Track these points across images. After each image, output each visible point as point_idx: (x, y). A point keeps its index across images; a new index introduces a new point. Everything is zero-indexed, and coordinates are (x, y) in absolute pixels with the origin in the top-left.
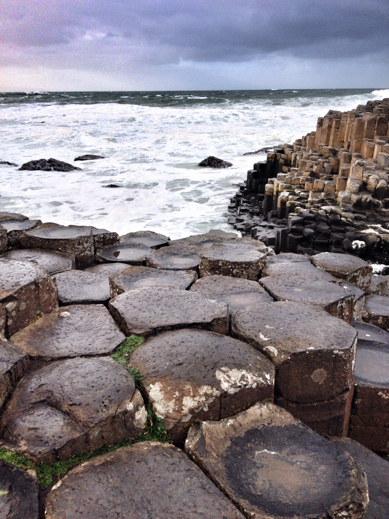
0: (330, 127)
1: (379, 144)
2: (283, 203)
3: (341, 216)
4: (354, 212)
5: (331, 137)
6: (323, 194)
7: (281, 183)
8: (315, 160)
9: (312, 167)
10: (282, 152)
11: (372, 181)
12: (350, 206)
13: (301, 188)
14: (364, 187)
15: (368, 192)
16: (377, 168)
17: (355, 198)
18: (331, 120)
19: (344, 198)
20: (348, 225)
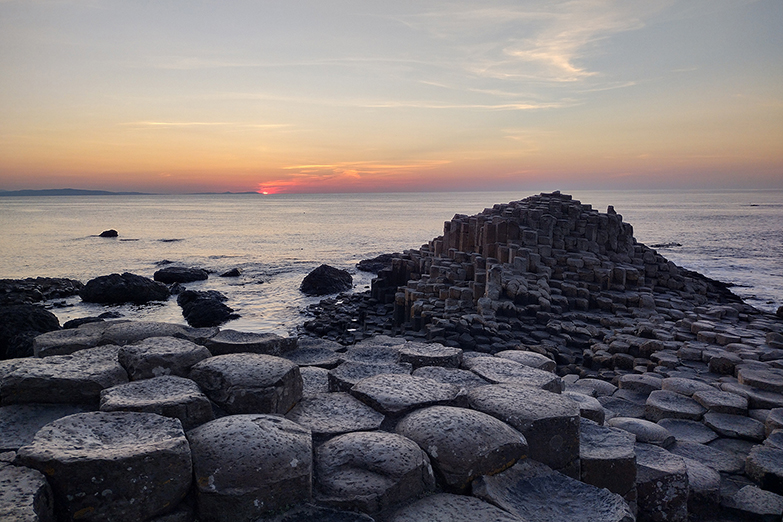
0: (458, 231)
1: (512, 247)
2: (418, 313)
3: (484, 326)
4: (498, 321)
5: (461, 242)
6: (460, 302)
7: (413, 291)
8: (448, 265)
9: (445, 273)
10: (409, 258)
11: (511, 287)
12: (492, 315)
13: (435, 296)
14: (504, 294)
15: (510, 299)
16: (514, 273)
17: (496, 304)
18: (459, 224)
19: (484, 307)
20: (493, 335)
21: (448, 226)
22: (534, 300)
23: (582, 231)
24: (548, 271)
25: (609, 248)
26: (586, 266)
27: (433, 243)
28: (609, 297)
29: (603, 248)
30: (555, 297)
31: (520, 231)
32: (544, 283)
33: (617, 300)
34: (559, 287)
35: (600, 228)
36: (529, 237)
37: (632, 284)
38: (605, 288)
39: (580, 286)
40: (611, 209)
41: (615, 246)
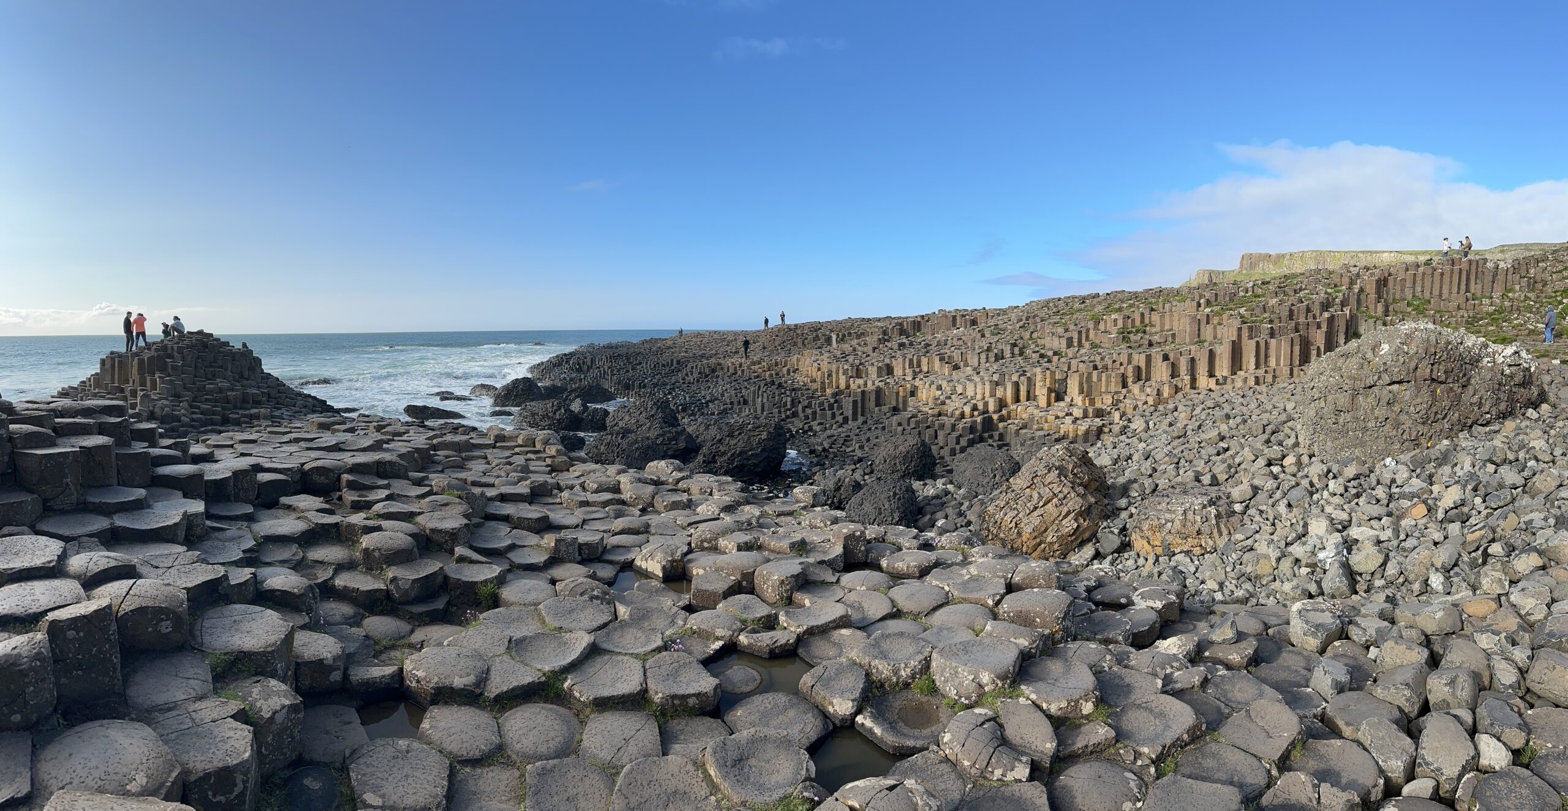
21: (103, 362)
22: (178, 419)
23: (220, 363)
24: (188, 396)
25: (242, 377)
26: (221, 390)
27: (90, 379)
28: (238, 414)
29: (237, 377)
30: (195, 416)
31: (166, 363)
32: (185, 404)
33: (245, 416)
34: (198, 407)
35: (234, 360)
36: (174, 368)
37: (257, 403)
38: (235, 407)
39: (216, 406)
40: (244, 345)
41: (246, 374)
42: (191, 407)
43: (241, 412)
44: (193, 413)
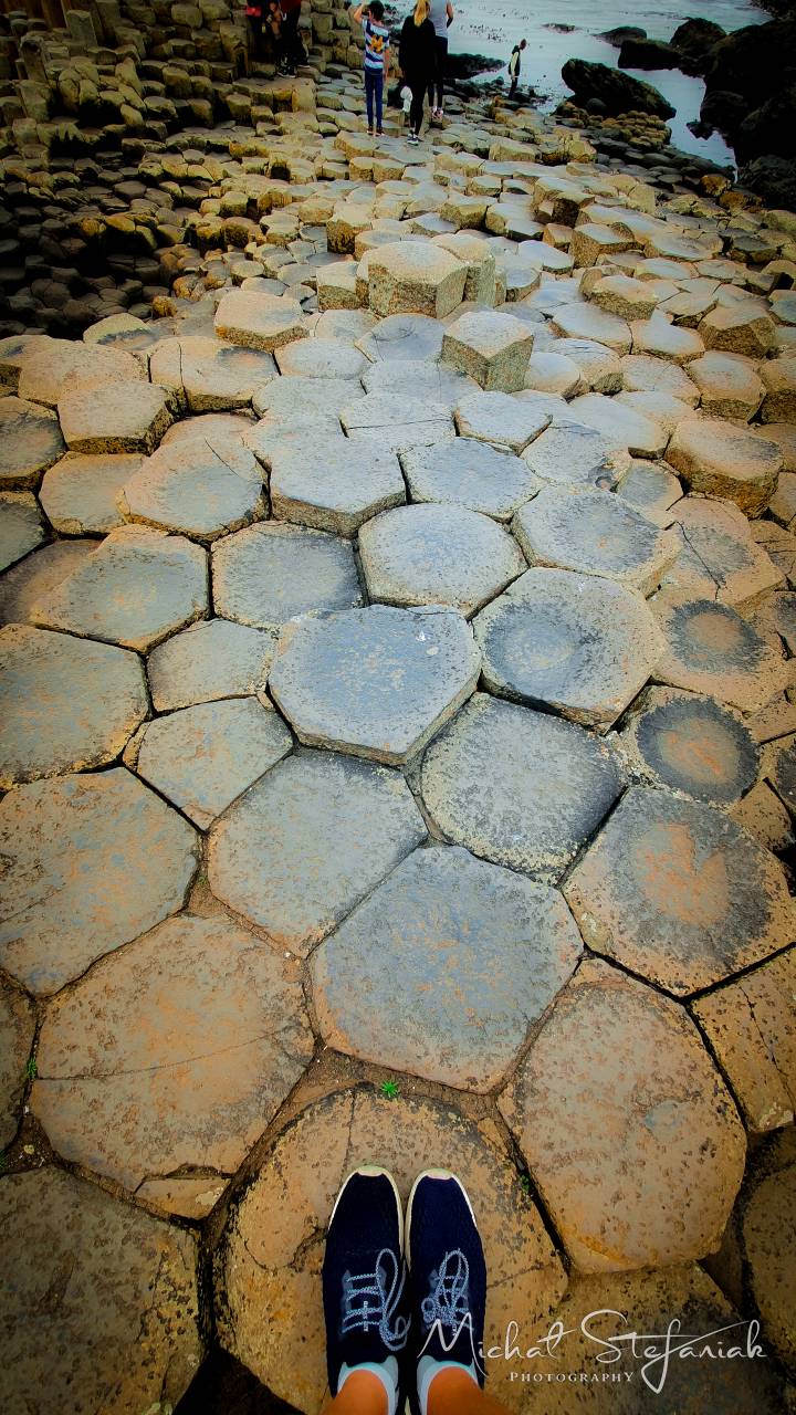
42: (143, 73)
43: (253, 86)
44: (149, 93)
